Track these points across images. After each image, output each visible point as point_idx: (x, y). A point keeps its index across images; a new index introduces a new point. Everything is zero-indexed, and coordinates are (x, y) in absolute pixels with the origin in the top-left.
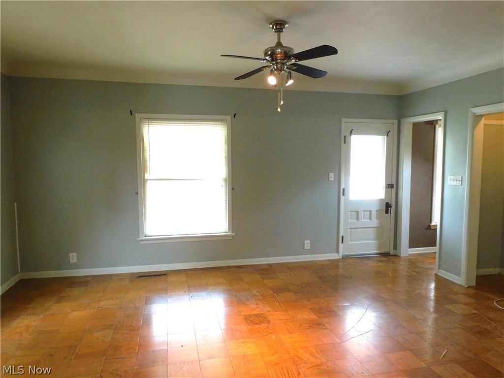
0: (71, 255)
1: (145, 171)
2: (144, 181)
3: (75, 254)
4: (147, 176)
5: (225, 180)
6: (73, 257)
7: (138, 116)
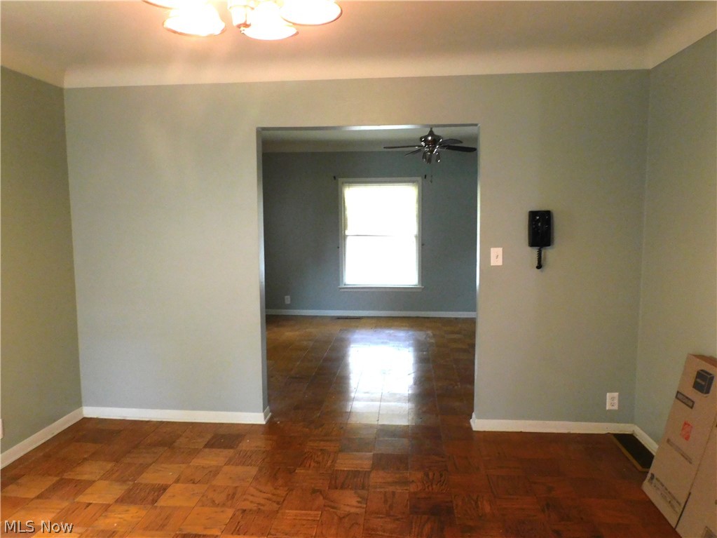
0: (286, 297)
1: (345, 228)
2: (345, 237)
3: (289, 297)
4: (347, 232)
5: (416, 237)
6: (288, 300)
7: (340, 180)
